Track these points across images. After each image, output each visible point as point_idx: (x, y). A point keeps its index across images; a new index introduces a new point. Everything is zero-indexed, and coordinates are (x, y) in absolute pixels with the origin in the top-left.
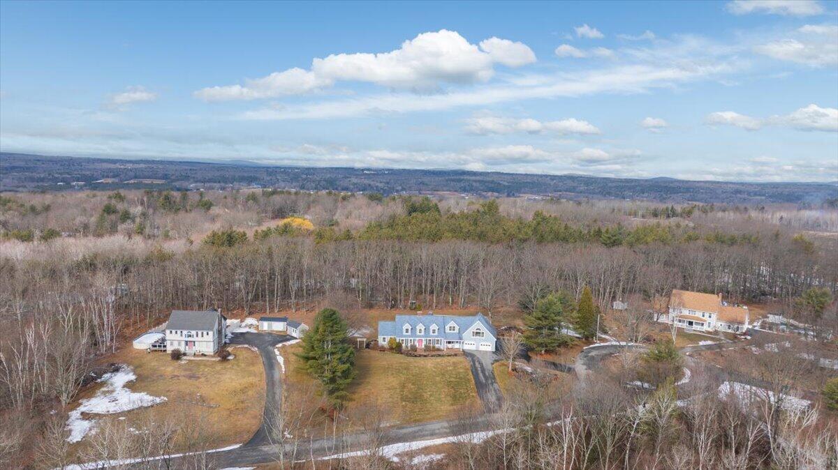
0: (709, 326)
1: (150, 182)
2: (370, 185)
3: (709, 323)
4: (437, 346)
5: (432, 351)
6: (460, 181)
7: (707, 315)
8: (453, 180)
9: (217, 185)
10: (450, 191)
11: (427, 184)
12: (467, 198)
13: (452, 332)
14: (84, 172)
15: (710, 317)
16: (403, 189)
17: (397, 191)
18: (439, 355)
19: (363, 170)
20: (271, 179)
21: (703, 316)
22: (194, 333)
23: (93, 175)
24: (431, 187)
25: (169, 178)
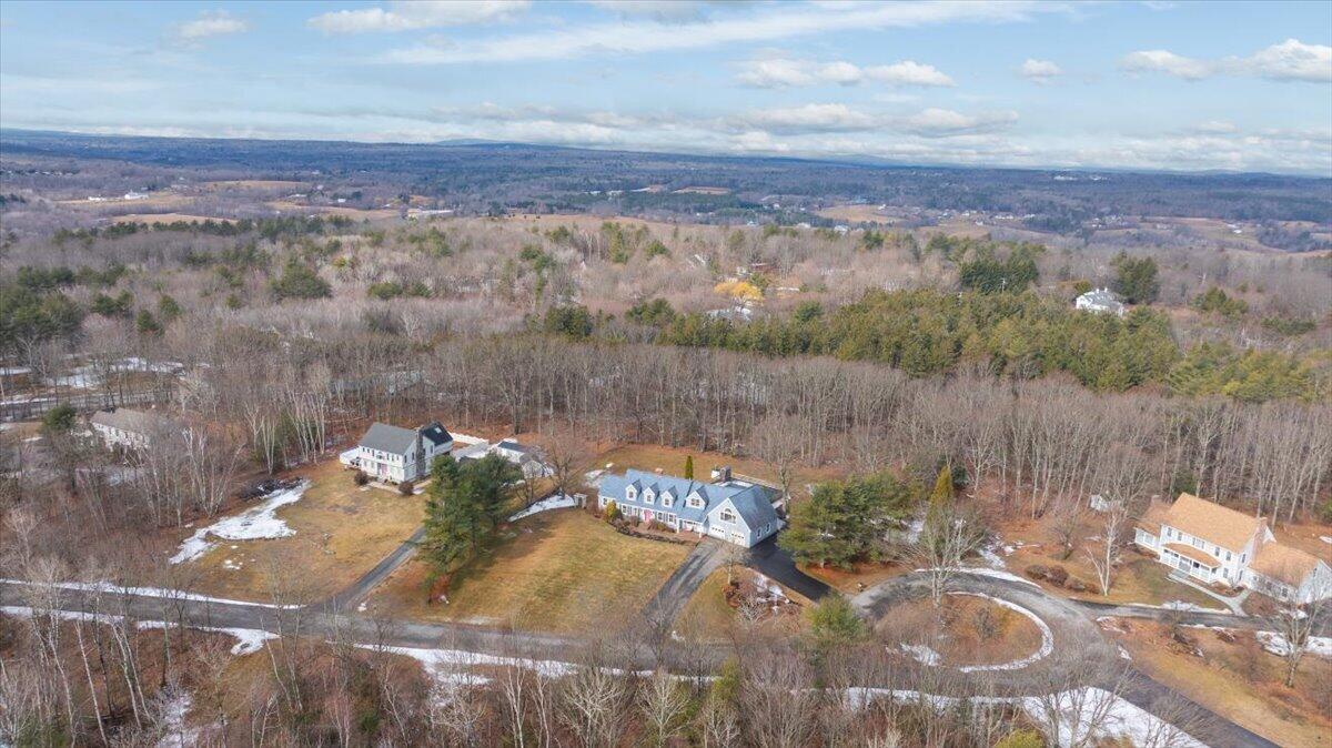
0: (1225, 576)
1: (706, 192)
2: (1051, 203)
3: (1226, 570)
4: (669, 523)
5: (659, 531)
6: (1236, 198)
7: (1223, 553)
8: (1221, 197)
9: (800, 198)
10: (1209, 217)
11: (1164, 203)
12: (1239, 232)
13: (694, 507)
14: (627, 177)
15: (1228, 558)
16: (1114, 212)
17: (1101, 215)
18: (660, 539)
19: (1054, 173)
20: (887, 190)
21: (1217, 554)
22: (384, 454)
23: (638, 180)
24: (1170, 209)
25: (737, 187)
